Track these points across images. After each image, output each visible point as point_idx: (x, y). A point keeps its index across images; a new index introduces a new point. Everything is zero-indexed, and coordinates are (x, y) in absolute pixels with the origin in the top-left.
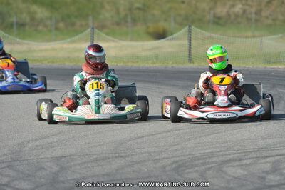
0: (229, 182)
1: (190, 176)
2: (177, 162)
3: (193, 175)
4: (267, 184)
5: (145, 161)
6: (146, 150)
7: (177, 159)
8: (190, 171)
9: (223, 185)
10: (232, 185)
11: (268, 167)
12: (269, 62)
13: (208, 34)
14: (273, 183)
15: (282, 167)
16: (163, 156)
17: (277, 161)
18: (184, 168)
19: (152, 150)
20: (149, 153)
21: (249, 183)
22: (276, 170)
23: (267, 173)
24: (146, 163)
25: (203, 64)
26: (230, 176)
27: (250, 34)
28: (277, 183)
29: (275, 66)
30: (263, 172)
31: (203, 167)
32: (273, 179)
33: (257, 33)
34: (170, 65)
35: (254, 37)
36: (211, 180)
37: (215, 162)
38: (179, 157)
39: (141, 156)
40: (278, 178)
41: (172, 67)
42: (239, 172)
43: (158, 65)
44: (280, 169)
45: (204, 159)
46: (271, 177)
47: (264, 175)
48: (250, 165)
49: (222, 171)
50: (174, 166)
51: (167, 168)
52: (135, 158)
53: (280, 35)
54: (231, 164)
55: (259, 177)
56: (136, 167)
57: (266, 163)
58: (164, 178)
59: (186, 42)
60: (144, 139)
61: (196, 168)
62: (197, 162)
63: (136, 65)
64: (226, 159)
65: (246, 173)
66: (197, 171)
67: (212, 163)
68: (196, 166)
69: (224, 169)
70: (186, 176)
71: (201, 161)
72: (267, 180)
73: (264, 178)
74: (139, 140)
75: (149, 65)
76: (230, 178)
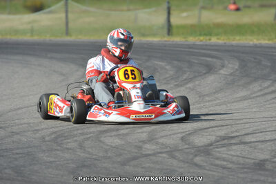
0: (106, 151)
1: (69, 146)
2: (56, 132)
3: (72, 144)
4: (144, 153)
5: (24, 131)
6: (25, 121)
7: (57, 129)
8: (69, 141)
9: (101, 154)
10: (109, 154)
11: (144, 136)
12: (144, 35)
13: (84, 8)
14: (149, 152)
15: (157, 136)
16: (42, 127)
17: (153, 130)
18: (63, 138)
19: (32, 121)
20: (29, 124)
21: (126, 152)
22: (152, 140)
23: (144, 142)
24: (26, 134)
25: (80, 37)
26: (108, 145)
27: (125, 7)
28: (153, 152)
29: (150, 39)
30: (140, 142)
31: (82, 137)
32: (149, 148)
33: (131, 7)
34: (47, 38)
35: (129, 10)
36: (90, 150)
37: (94, 132)
38: (57, 127)
39: (20, 126)
40: (154, 147)
41: (50, 40)
42: (117, 142)
43: (36, 38)
44: (156, 139)
45: (82, 129)
46: (147, 146)
47: (141, 144)
48: (127, 134)
49: (100, 141)
50: (53, 136)
51: (47, 139)
52: (15, 129)
53: (154, 9)
54: (108, 134)
55: (136, 146)
56: (16, 138)
57: (142, 133)
58: (44, 148)
59: (63, 15)
60: (24, 110)
61: (75, 138)
62: (75, 132)
63: (14, 38)
64: (104, 129)
65: (123, 142)
66: (76, 141)
67: (91, 133)
68: (75, 136)
69: (102, 139)
70: (65, 146)
71: (79, 131)
72: (144, 149)
73: (140, 148)
74: (19, 112)
75: (27, 38)
76: (108, 147)
